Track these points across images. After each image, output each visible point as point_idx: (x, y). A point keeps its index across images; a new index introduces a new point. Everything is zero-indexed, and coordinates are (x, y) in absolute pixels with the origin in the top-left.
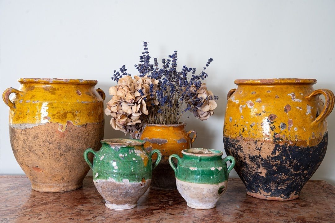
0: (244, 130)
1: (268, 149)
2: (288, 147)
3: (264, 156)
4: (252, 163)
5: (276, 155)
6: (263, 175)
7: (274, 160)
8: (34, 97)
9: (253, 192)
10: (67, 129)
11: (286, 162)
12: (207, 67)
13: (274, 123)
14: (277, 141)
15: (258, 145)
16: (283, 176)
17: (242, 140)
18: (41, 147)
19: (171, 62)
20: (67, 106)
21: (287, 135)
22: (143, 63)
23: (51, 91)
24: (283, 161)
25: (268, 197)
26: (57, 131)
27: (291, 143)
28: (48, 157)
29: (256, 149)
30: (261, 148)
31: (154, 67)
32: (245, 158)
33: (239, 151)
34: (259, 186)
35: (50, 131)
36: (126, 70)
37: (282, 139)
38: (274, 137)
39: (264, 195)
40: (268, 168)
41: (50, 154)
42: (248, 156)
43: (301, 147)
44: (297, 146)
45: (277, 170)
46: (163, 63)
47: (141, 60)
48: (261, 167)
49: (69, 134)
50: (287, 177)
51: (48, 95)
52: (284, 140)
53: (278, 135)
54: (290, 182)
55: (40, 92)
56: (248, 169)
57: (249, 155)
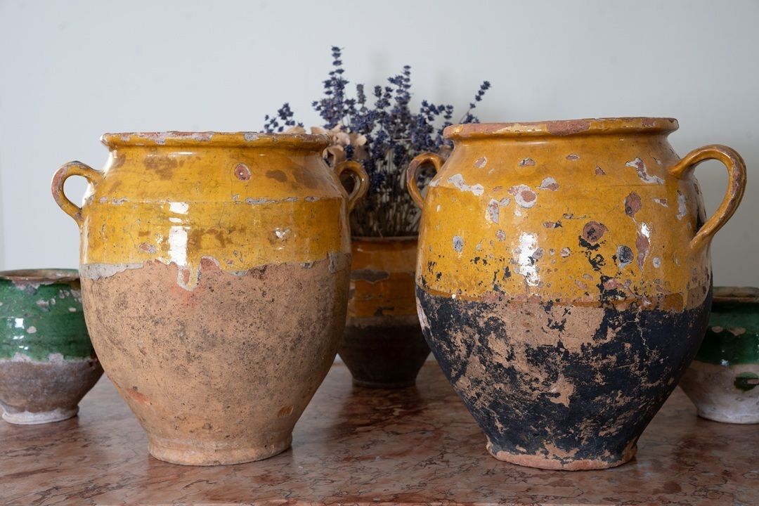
0: (508, 274)
1: (586, 325)
2: (640, 314)
3: (572, 345)
4: (534, 368)
5: (606, 341)
6: (564, 400)
7: (599, 356)
8: (117, 186)
9: (518, 452)
10: (203, 281)
11: (632, 356)
12: (477, 104)
13: (599, 249)
14: (610, 299)
15: (555, 314)
16: (617, 399)
17: (504, 302)
18: (135, 332)
19: (394, 94)
20: (200, 212)
21: (636, 281)
22: (332, 96)
23: (161, 168)
24: (624, 356)
25: (567, 463)
26: (174, 287)
27: (647, 303)
28: (155, 363)
29: (548, 326)
30: (564, 322)
31: (358, 107)
32: (512, 354)
33: (493, 335)
34: (547, 432)
35: (153, 287)
36: (291, 114)
37: (622, 294)
38: (601, 287)
39: (557, 458)
40: (581, 380)
41: (161, 355)
42: (524, 348)
43: (669, 313)
44: (661, 309)
45: (604, 384)
46: (376, 95)
47: (327, 90)
48: (561, 378)
49: (209, 298)
50: (628, 399)
51: (153, 179)
52: (628, 295)
53: (611, 281)
54: (631, 413)
55: (134, 172)
56: (517, 386)
57: (527, 345)
